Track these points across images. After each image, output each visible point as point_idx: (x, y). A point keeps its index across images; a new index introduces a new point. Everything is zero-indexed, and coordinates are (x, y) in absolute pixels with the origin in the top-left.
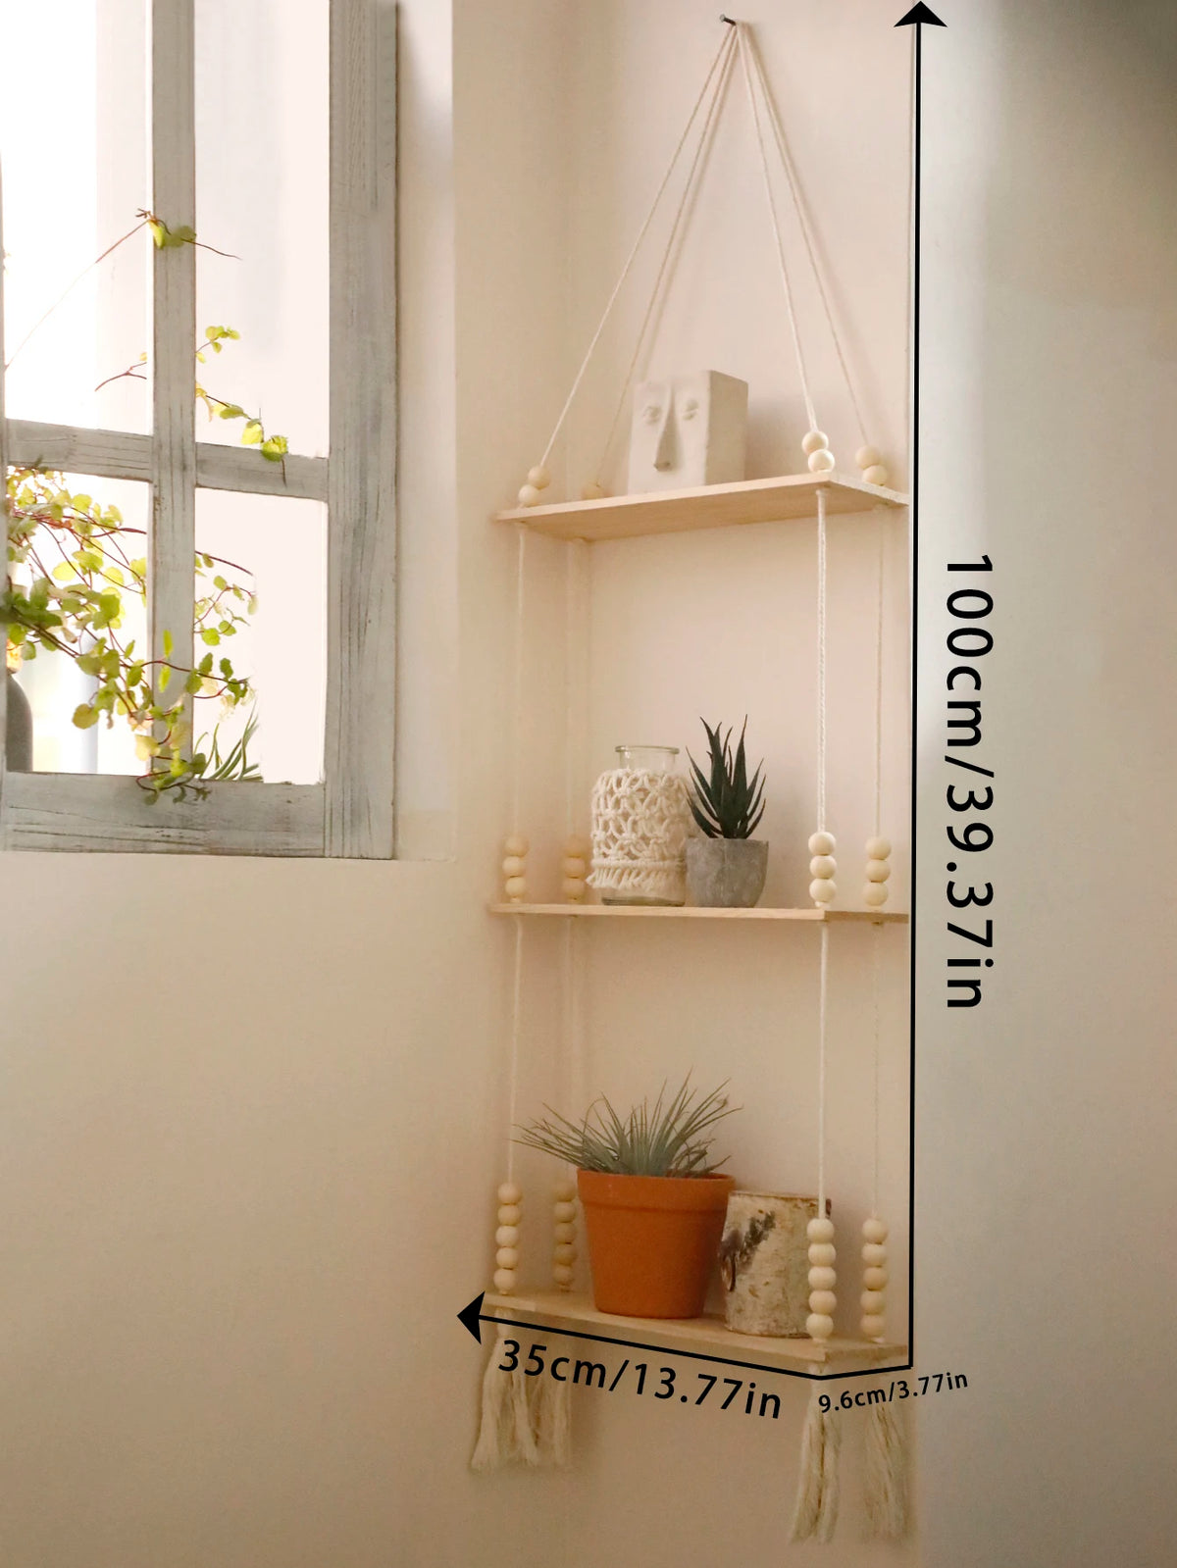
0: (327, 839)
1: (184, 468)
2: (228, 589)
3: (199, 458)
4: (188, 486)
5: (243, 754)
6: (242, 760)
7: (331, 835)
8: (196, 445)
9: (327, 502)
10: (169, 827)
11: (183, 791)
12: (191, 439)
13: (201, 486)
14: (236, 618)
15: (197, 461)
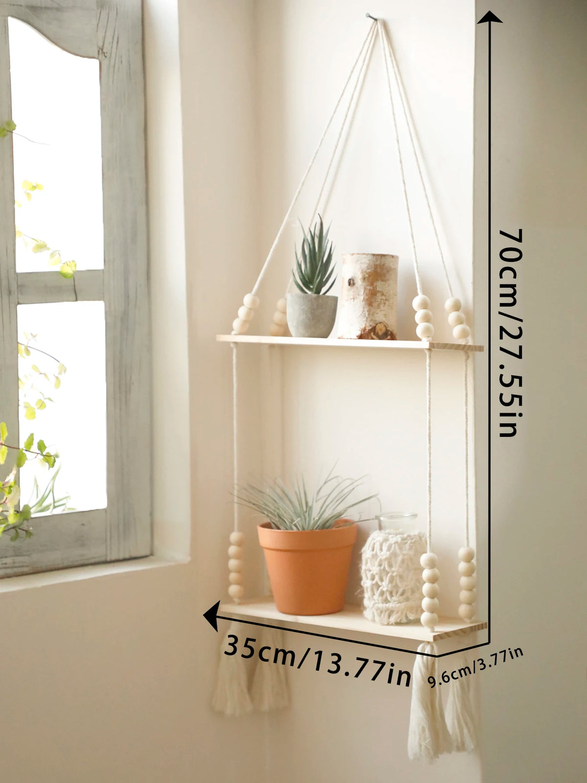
0: (109, 548)
1: (10, 292)
2: (41, 374)
3: (19, 284)
4: (12, 306)
5: (52, 490)
6: (51, 493)
7: (111, 544)
8: (17, 274)
9: (104, 300)
10: (6, 557)
11: (16, 531)
12: (13, 270)
13: (20, 304)
14: (45, 399)
15: (18, 287)
